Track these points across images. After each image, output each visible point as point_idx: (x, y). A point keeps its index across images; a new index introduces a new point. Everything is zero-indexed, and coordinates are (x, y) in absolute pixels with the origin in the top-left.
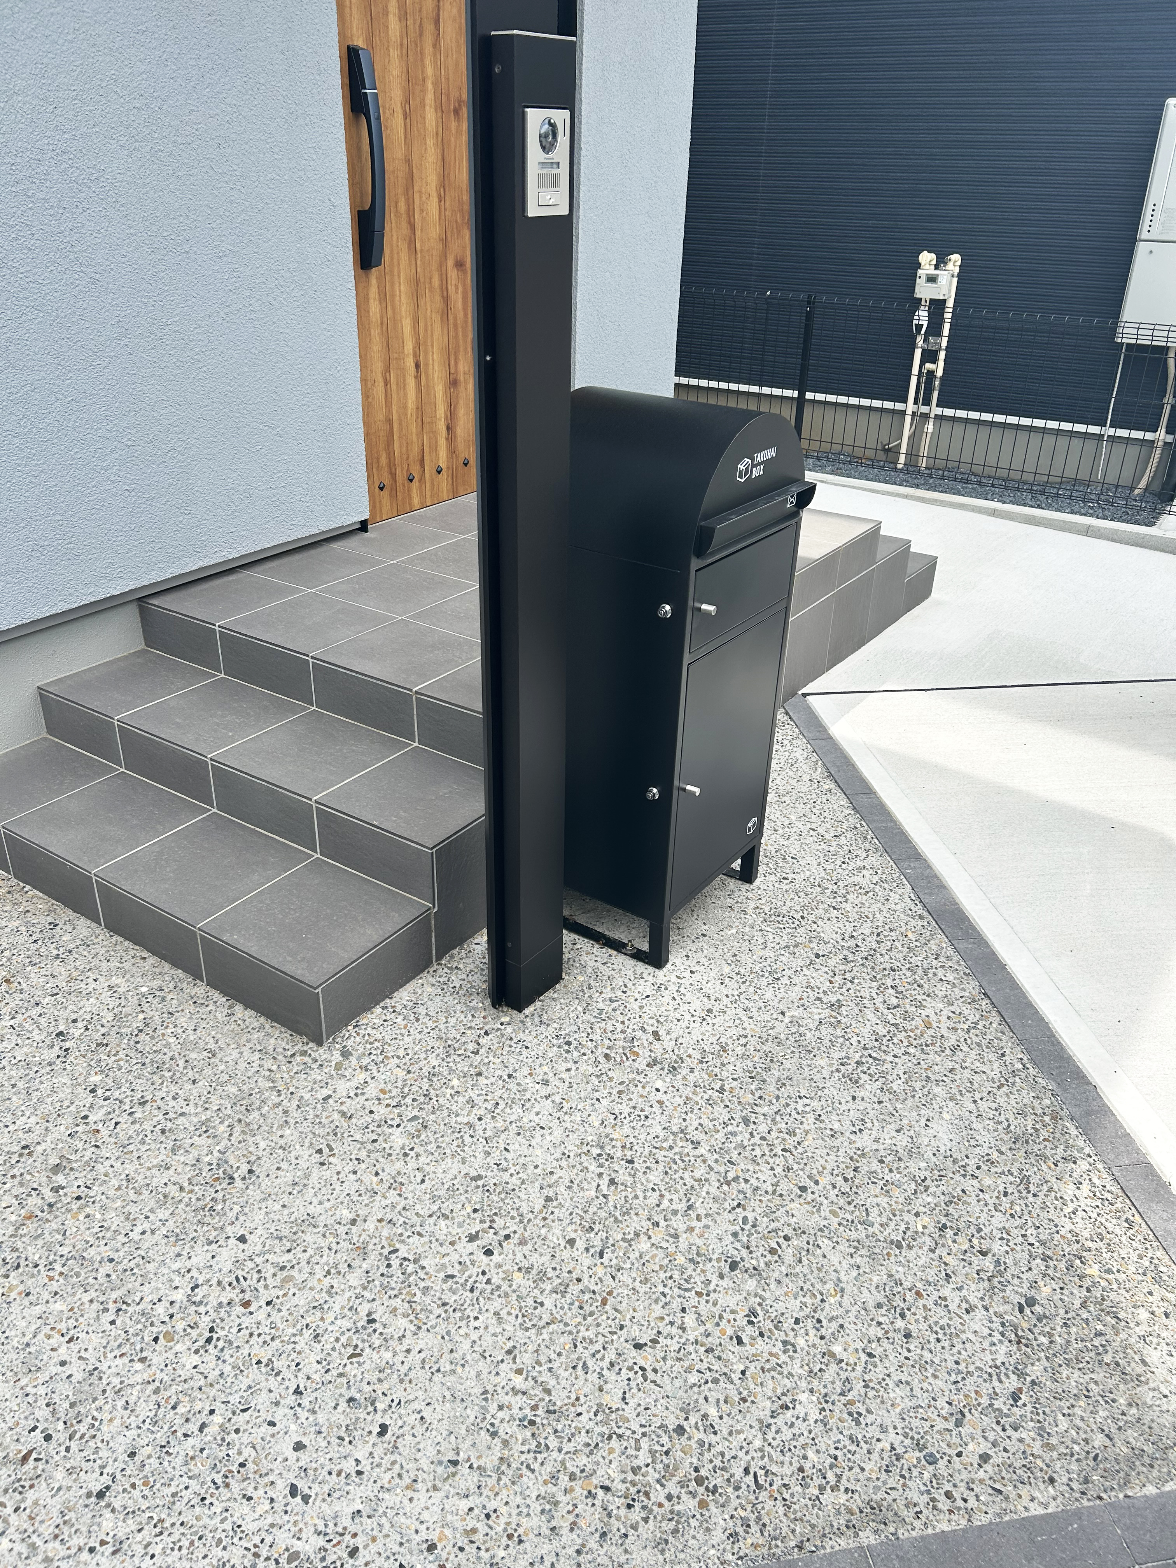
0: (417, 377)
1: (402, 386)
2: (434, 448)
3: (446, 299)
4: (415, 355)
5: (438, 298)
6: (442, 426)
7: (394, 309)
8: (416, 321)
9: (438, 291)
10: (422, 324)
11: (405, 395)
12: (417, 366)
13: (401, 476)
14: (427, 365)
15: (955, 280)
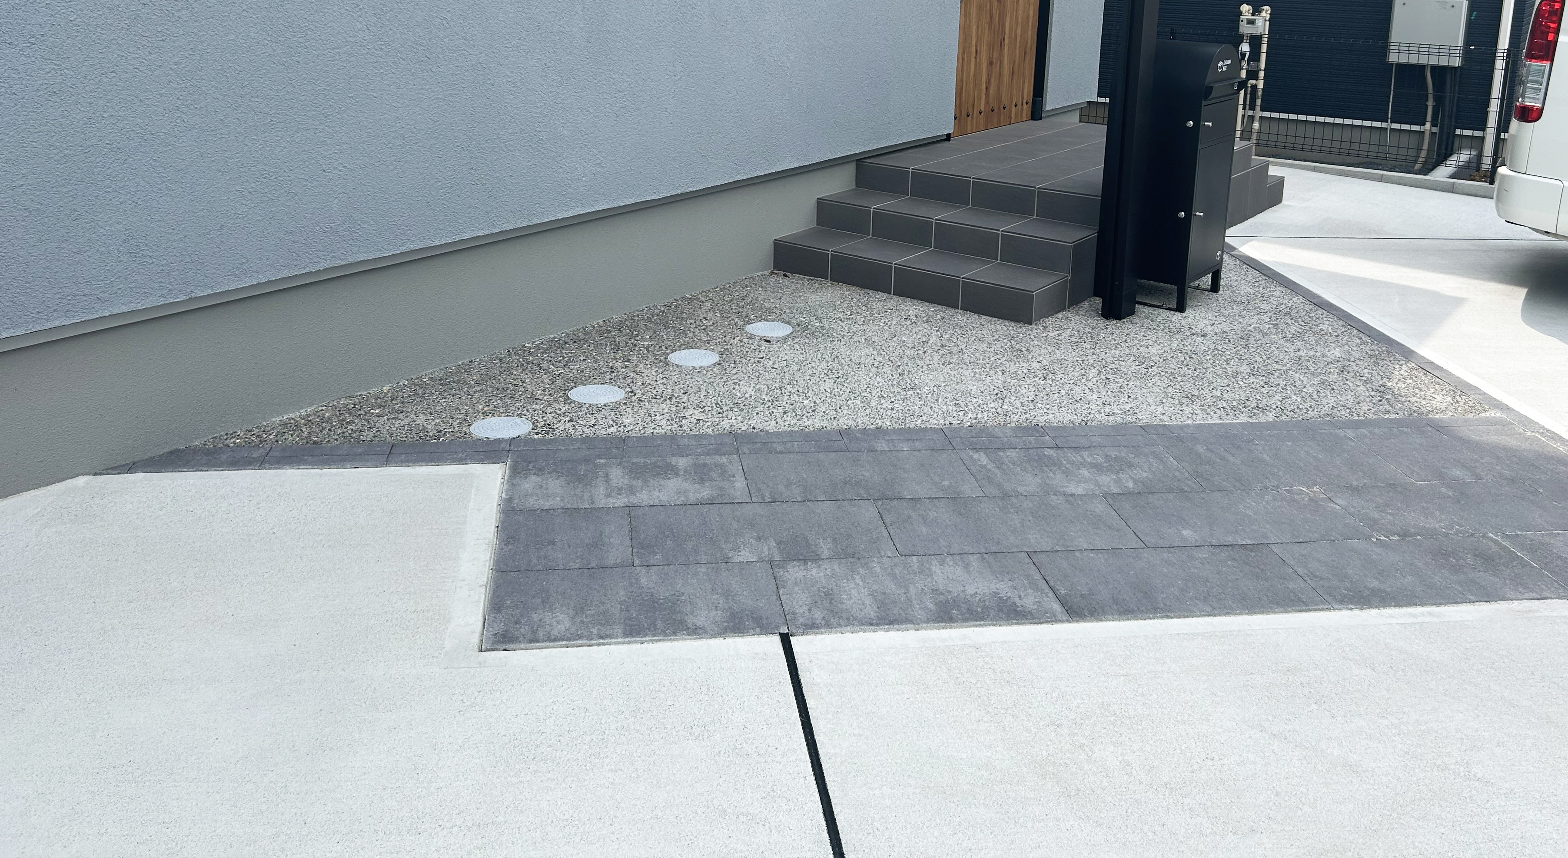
0: (976, 58)
1: (969, 62)
2: (980, 99)
3: (991, 17)
4: (976, 46)
5: (988, 16)
6: (984, 87)
7: (970, 20)
8: (978, 28)
9: (988, 13)
10: (980, 29)
11: (970, 69)
12: (976, 52)
13: (964, 114)
14: (980, 51)
15: (1268, 23)
